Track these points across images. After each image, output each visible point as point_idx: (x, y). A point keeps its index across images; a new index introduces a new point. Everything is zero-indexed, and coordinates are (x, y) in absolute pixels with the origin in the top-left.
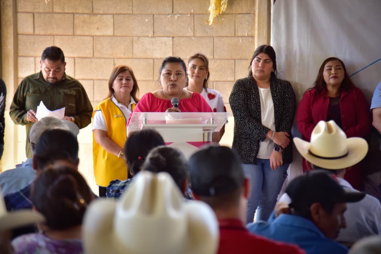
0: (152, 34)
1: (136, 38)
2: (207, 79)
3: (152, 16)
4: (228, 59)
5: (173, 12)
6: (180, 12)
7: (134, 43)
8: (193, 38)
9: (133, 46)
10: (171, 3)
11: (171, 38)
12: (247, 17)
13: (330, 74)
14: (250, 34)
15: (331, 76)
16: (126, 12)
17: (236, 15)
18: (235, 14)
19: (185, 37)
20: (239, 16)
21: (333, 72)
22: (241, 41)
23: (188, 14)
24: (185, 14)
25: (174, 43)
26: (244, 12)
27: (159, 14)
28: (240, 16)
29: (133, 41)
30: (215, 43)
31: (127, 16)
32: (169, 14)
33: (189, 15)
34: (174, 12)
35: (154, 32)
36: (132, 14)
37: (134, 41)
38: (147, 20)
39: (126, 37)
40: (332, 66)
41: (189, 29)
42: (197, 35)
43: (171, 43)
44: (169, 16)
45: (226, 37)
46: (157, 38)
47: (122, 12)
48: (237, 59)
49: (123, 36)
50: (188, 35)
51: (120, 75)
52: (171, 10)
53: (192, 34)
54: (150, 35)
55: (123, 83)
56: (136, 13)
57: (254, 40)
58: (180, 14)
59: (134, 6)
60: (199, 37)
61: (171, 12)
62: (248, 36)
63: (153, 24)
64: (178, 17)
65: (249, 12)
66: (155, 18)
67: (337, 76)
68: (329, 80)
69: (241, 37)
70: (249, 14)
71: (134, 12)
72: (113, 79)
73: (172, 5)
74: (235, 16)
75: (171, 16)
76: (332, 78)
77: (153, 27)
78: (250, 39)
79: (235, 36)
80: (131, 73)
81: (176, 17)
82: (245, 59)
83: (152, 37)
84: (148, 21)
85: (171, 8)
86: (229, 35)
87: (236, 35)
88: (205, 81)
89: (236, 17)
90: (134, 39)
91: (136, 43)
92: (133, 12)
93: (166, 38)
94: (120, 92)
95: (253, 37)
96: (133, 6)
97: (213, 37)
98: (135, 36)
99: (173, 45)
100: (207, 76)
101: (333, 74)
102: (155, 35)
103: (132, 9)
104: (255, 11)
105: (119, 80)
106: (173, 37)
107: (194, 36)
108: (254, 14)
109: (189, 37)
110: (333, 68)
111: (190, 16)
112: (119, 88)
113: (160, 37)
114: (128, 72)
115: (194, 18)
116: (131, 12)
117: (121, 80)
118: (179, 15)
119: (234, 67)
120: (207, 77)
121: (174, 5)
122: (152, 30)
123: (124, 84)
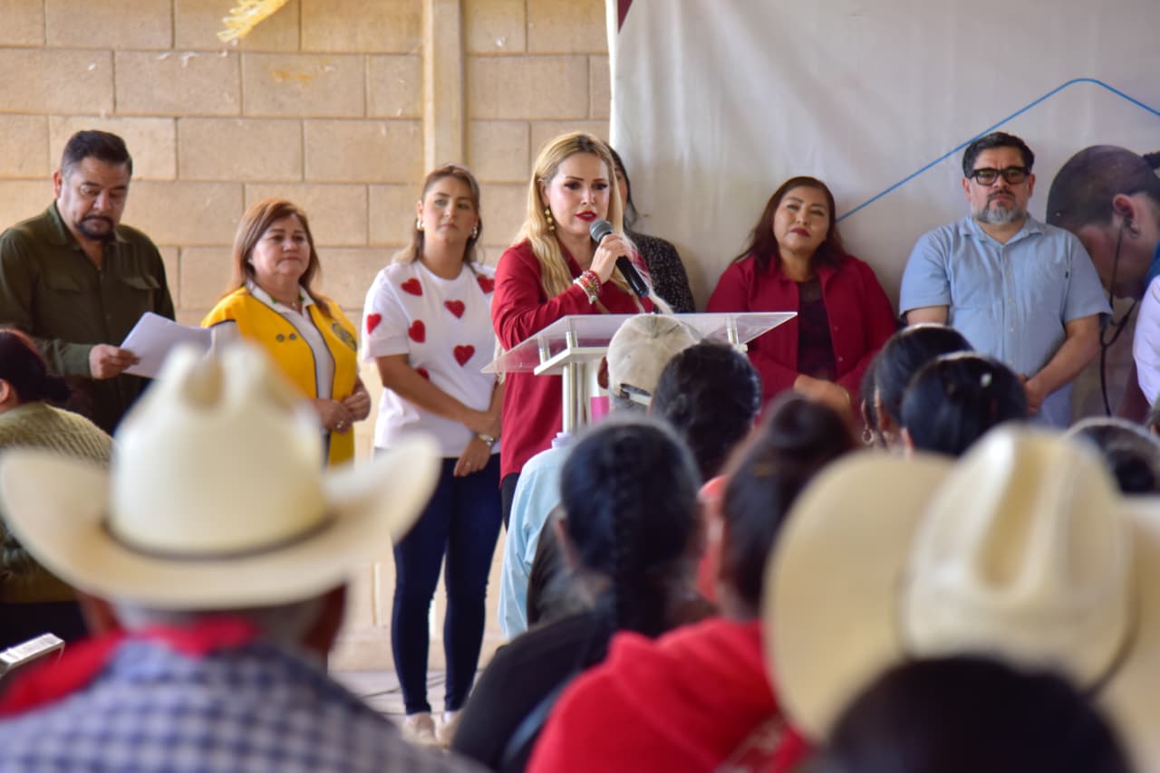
0: (110, 106)
1: (58, 120)
2: (474, 237)
3: (108, 53)
4: (346, 184)
5: (173, 45)
6: (197, 45)
7: (52, 136)
8: (240, 122)
9: (48, 143)
10: (168, 19)
11: (170, 121)
12: (400, 64)
13: (792, 220)
14: (410, 112)
15: (793, 227)
16: (22, 42)
17: (367, 57)
18: (365, 54)
19: (215, 117)
20: (376, 60)
21: (800, 216)
22: (383, 131)
23: (221, 51)
24: (213, 52)
25: (180, 136)
26: (390, 49)
27: (131, 50)
28: (382, 59)
29: (47, 127)
30: (306, 137)
31: (26, 52)
32: (161, 51)
33: (225, 54)
34: (177, 45)
35: (115, 103)
36: (43, 48)
37: (51, 129)
38: (91, 67)
39: (26, 117)
40: (801, 201)
41: (226, 95)
42: (253, 112)
43: (172, 135)
44: (164, 56)
45: (339, 119)
46: (125, 120)
47: (10, 41)
48: (374, 184)
49: (17, 113)
50: (223, 111)
51: (277, 226)
52: (169, 39)
53: (235, 110)
54: (103, 112)
55: (285, 249)
56: (58, 43)
57: (422, 129)
58: (196, 51)
59: (48, 23)
60: (260, 118)
61: (168, 46)
62: (405, 119)
63: (114, 80)
64: (191, 59)
65: (404, 50)
66: (116, 59)
67: (808, 230)
68: (786, 234)
69: (383, 119)
70: (406, 54)
71: (48, 42)
72: (254, 237)
73: (169, 25)
74: (365, 60)
75: (168, 57)
76: (794, 231)
77: (111, 88)
78: (412, 128)
79: (364, 118)
80: (303, 221)
81: (185, 58)
82: (397, 184)
83: (108, 117)
84: (96, 69)
85: (169, 32)
86: (349, 114)
87: (369, 115)
88: (471, 242)
89: (367, 64)
90: (51, 123)
91: (57, 132)
92: (45, 42)
93: (155, 122)
94: (276, 273)
95: (418, 120)
96: (45, 25)
97: (301, 120)
98: (55, 114)
99: (176, 140)
100: (475, 228)
101: (799, 222)
102: (119, 109)
103: (44, 34)
104: (421, 49)
105: (272, 241)
106: (176, 119)
107: (241, 116)
108: (420, 56)
109: (228, 117)
110: (803, 207)
111: (228, 57)
112: (273, 264)
113: (134, 116)
114: (293, 216)
115: (240, 63)
116: (40, 41)
117: (278, 239)
118: (192, 54)
119: (364, 206)
120: (476, 232)
121: (177, 26)
122: (111, 96)
123: (288, 251)
